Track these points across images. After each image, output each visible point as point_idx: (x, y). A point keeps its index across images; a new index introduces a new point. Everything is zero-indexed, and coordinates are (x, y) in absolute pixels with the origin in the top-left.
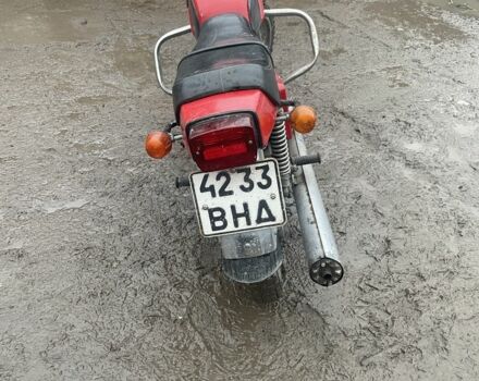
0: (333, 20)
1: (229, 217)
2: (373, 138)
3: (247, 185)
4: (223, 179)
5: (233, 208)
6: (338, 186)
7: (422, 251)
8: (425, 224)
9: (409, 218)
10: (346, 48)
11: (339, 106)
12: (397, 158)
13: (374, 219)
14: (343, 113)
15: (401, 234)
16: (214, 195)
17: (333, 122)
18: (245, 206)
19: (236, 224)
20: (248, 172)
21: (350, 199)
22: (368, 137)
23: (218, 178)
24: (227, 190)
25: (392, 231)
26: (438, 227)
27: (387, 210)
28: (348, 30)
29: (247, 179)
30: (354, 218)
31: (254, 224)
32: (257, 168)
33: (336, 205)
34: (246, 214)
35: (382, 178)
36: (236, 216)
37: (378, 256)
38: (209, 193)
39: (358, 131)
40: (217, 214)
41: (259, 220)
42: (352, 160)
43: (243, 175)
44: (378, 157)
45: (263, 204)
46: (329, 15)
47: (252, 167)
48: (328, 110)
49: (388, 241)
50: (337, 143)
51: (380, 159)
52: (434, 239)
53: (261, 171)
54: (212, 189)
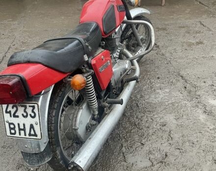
0: (205, 26)
1: (17, 129)
2: (192, 93)
3: (25, 114)
4: (15, 109)
5: (19, 124)
6: (156, 116)
7: (184, 166)
8: (195, 150)
9: (187, 144)
10: (205, 41)
11: (182, 73)
12: (200, 107)
13: (165, 140)
14: (182, 77)
15: (177, 152)
16: (11, 116)
17: (174, 81)
18: (24, 125)
19: (20, 134)
20: (26, 107)
21: (158, 125)
22: (190, 92)
23: (13, 108)
24: (16, 114)
25: (173, 149)
26: (203, 154)
27: (176, 136)
28: (211, 32)
29: (25, 111)
30: (154, 137)
31: (27, 136)
32: (30, 106)
33: (148, 127)
34: (24, 130)
35: (184, 117)
36: (20, 130)
37: (155, 163)
38: (9, 114)
39: (185, 88)
40: (12, 126)
41: (30, 135)
42: (173, 104)
43: (23, 108)
44: (189, 104)
45: (32, 127)
46: (204, 24)
47: (28, 105)
48: (175, 74)
49: (166, 155)
50: (170, 92)
51: (190, 105)
52: (196, 161)
53: (31, 108)
54: (10, 112)
